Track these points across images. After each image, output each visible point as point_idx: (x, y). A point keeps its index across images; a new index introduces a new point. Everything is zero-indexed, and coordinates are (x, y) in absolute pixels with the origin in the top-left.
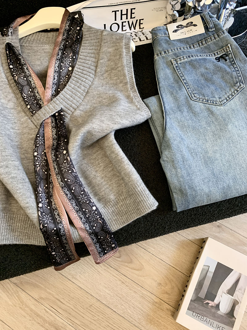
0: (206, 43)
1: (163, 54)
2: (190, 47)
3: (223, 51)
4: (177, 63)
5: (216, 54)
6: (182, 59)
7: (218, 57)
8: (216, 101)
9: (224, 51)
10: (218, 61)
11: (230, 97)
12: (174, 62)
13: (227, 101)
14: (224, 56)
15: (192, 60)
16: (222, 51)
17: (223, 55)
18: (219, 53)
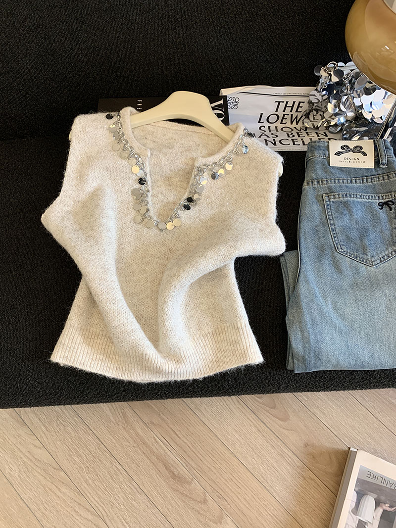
0: (372, 182)
1: (315, 185)
2: (351, 181)
3: (390, 196)
4: (329, 201)
5: (381, 198)
6: (337, 196)
7: (381, 202)
8: (367, 259)
9: (392, 197)
10: (380, 207)
11: (386, 258)
12: (326, 199)
13: (381, 262)
14: (390, 203)
15: (348, 201)
16: (388, 196)
17: (388, 201)
18: (384, 197)
